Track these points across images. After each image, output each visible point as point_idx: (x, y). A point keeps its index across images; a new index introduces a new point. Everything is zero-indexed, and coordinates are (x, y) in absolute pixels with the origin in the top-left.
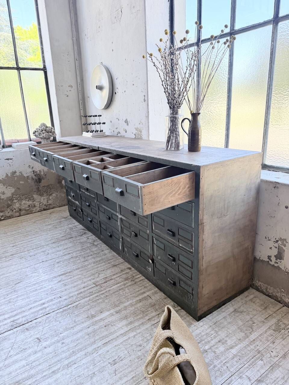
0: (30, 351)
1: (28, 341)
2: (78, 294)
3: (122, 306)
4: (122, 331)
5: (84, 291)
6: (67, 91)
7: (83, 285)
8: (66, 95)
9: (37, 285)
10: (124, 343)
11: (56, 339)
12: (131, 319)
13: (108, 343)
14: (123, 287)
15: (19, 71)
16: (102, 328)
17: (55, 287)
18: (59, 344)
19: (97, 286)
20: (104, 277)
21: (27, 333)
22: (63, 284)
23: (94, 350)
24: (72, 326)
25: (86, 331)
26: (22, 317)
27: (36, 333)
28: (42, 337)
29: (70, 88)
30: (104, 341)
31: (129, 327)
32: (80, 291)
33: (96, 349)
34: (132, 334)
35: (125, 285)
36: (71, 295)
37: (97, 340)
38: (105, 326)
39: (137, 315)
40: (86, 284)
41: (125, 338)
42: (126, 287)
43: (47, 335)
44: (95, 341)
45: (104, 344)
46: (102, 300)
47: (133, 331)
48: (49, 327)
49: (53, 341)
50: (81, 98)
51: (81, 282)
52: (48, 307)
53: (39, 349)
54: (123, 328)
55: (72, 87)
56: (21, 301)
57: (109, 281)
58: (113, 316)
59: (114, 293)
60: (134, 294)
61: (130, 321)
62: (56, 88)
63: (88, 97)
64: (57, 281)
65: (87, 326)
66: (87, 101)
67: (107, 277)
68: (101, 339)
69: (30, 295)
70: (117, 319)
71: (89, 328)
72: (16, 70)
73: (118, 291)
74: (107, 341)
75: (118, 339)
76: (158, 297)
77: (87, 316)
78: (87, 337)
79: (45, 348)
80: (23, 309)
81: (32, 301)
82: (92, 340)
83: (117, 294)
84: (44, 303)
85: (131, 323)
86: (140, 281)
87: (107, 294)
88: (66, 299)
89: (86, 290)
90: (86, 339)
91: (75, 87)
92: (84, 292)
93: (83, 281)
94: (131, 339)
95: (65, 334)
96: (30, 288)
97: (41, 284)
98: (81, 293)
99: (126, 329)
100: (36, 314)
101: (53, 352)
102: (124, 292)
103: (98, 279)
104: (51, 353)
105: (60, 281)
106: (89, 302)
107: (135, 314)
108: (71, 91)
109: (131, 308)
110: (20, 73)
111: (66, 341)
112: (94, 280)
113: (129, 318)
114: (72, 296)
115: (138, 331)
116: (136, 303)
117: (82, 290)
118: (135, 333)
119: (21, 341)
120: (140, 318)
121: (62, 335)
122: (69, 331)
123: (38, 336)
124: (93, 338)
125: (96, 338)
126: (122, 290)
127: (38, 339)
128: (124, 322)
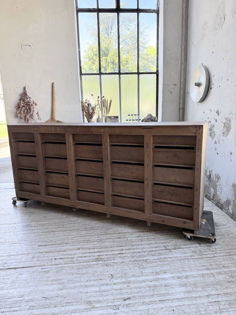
0: (103, 282)
1: (105, 274)
2: (150, 251)
3: (185, 274)
4: (179, 296)
5: (156, 251)
6: (172, 89)
7: (155, 245)
8: (170, 92)
9: (121, 234)
10: (178, 308)
11: (124, 280)
12: (190, 289)
13: (164, 301)
14: (190, 258)
15: (139, 75)
16: (162, 286)
17: (134, 240)
18: (125, 286)
19: (167, 249)
20: (174, 244)
21: (106, 268)
22: (140, 239)
23: (151, 302)
24: (139, 275)
25: (148, 283)
26: (106, 255)
27: (112, 270)
28: (114, 275)
29: (174, 86)
30: (161, 298)
31: (187, 295)
32: (152, 249)
33: (153, 302)
34: (187, 302)
35: (191, 256)
36: (144, 250)
37: (155, 295)
38: (165, 286)
39: (196, 287)
40: (158, 245)
41: (180, 303)
42: (192, 259)
43: (118, 275)
44: (153, 295)
45: (160, 300)
46: (168, 262)
47: (189, 300)
48: (122, 269)
49: (121, 281)
50: (182, 93)
51: (154, 242)
52: (125, 254)
53: (110, 283)
54: (180, 293)
55: (176, 85)
56: (108, 242)
57: (178, 248)
58: (174, 280)
59: (180, 260)
60: (198, 268)
61: (189, 290)
62: (163, 87)
63: (188, 93)
64: (137, 236)
65: (150, 280)
66: (187, 96)
67: (177, 245)
68: (159, 295)
69: (115, 240)
70: (177, 283)
71: (151, 281)
72: (137, 75)
73: (184, 260)
74: (163, 299)
75: (173, 301)
76: (222, 278)
77: (152, 272)
78: (148, 289)
79: (115, 284)
80: (108, 249)
81: (115, 245)
82: (151, 293)
83: (182, 262)
84: (123, 249)
85: (189, 292)
86: (207, 257)
87: (173, 259)
88: (139, 252)
89: (157, 250)
90: (146, 290)
91: (178, 85)
92: (154, 251)
93: (156, 242)
94: (185, 306)
95: (131, 280)
96: (117, 235)
97: (124, 235)
98: (153, 251)
99: (183, 295)
100: (115, 256)
101: (119, 290)
102: (189, 263)
103: (169, 244)
104: (117, 290)
105: (138, 236)
106: (157, 261)
107: (195, 285)
108: (175, 88)
109: (192, 279)
110: (139, 76)
111: (132, 285)
112: (165, 244)
113: (189, 287)
114: (145, 252)
115: (194, 302)
116: (198, 276)
117: (154, 249)
118: (190, 303)
119: (100, 272)
120: (199, 291)
121: (130, 279)
122: (135, 278)
123: (112, 273)
124: (153, 292)
125: (155, 293)
126: (188, 261)
127: (111, 275)
128: (183, 289)
